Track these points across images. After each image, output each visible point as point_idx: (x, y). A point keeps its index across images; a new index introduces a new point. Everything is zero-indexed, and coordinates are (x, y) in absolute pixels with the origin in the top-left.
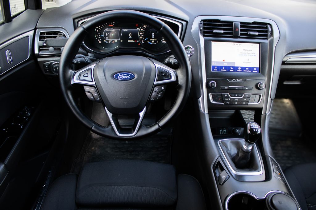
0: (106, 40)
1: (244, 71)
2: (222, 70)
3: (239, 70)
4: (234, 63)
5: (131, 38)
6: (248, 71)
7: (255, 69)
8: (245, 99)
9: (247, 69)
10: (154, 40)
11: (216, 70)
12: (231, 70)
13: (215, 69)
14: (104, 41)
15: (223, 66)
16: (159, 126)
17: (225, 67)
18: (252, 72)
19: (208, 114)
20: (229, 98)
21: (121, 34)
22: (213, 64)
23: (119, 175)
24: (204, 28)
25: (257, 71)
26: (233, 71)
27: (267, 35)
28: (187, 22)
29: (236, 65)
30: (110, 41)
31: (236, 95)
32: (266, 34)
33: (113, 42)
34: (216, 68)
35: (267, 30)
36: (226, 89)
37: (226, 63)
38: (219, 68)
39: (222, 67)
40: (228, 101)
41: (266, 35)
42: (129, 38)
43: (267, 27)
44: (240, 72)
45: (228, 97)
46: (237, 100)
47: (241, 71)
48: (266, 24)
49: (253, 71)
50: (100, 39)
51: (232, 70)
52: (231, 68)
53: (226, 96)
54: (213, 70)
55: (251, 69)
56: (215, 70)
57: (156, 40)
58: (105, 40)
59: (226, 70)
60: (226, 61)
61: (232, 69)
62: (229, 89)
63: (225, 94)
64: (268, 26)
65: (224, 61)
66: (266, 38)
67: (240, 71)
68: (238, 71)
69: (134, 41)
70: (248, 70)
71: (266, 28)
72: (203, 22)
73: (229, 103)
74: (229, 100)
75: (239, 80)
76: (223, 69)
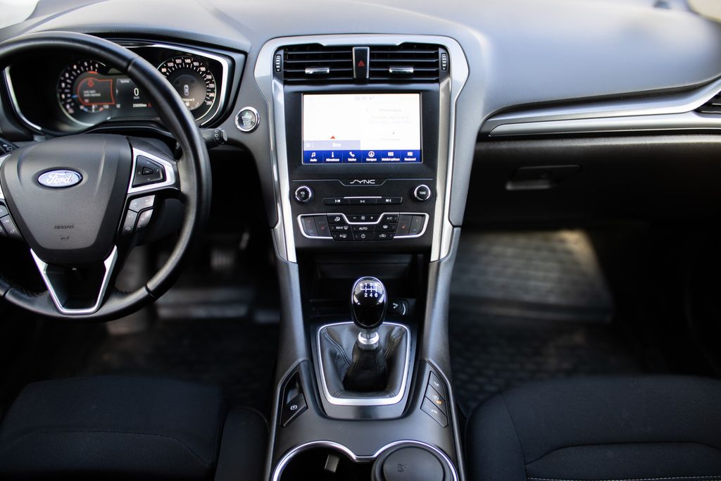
0: (86, 107)
1: (383, 159)
2: (328, 160)
3: (370, 158)
4: (359, 142)
5: (138, 97)
6: (392, 160)
7: (410, 154)
8: (385, 227)
9: (391, 154)
10: (188, 100)
11: (315, 160)
12: (349, 160)
13: (313, 158)
14: (82, 107)
15: (332, 151)
16: (148, 289)
17: (334, 151)
18: (402, 160)
19: (297, 265)
20: (345, 224)
21: (117, 91)
22: (307, 147)
23: (94, 407)
24: (286, 66)
25: (415, 159)
26: (355, 160)
27: (438, 71)
28: (245, 54)
29: (363, 148)
30: (93, 107)
31: (363, 218)
32: (435, 70)
33: (101, 109)
34: (314, 155)
35: (438, 61)
36: (338, 204)
37: (338, 142)
38: (322, 156)
39: (328, 154)
40: (343, 232)
41: (436, 74)
42: (135, 98)
43: (438, 52)
44: (374, 162)
45: (342, 223)
46: (366, 229)
47: (376, 160)
48: (436, 47)
49: (406, 159)
50: (70, 103)
51: (354, 158)
52: (351, 153)
53: (338, 219)
54: (307, 160)
55: (401, 154)
56: (311, 160)
57: (194, 100)
58: (82, 104)
59: (338, 160)
60: (337, 138)
61: (353, 156)
62: (344, 203)
63: (335, 217)
64: (441, 51)
65: (333, 137)
66: (434, 79)
67: (372, 160)
68: (368, 160)
69: (145, 105)
70: (391, 157)
71: (436, 56)
72: (282, 52)
73: (344, 237)
74: (346, 228)
75: (369, 182)
76: (332, 158)
